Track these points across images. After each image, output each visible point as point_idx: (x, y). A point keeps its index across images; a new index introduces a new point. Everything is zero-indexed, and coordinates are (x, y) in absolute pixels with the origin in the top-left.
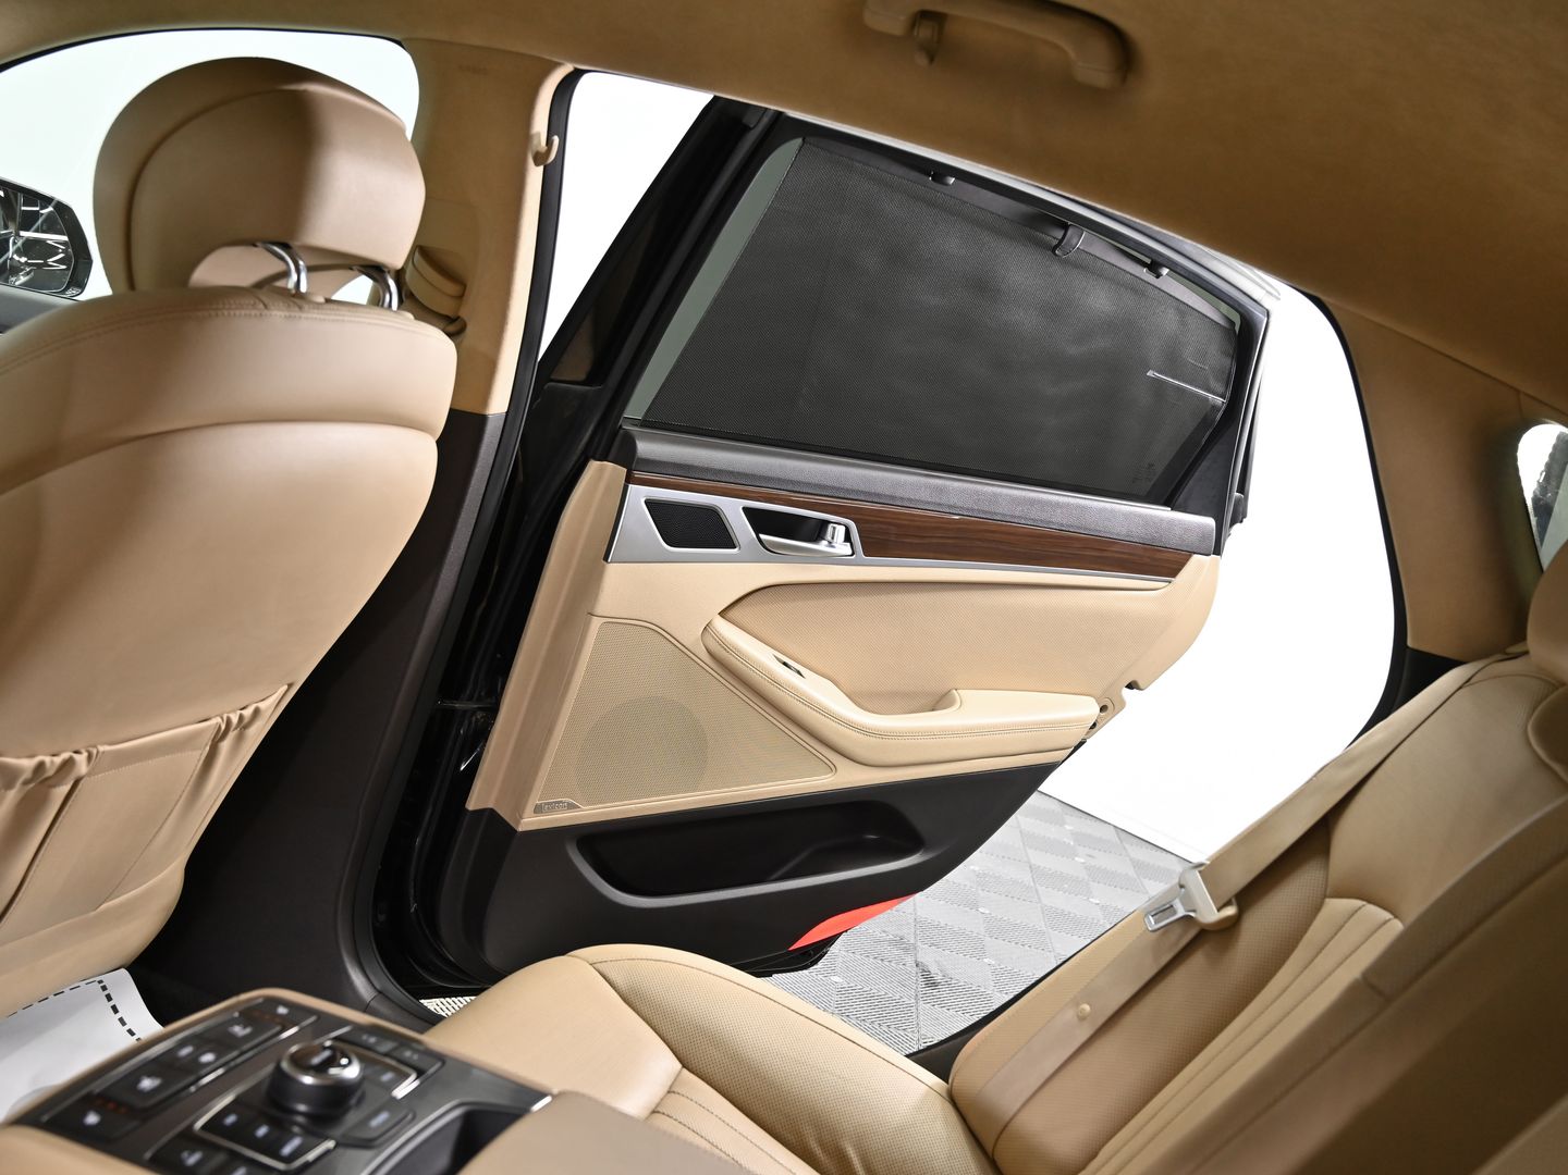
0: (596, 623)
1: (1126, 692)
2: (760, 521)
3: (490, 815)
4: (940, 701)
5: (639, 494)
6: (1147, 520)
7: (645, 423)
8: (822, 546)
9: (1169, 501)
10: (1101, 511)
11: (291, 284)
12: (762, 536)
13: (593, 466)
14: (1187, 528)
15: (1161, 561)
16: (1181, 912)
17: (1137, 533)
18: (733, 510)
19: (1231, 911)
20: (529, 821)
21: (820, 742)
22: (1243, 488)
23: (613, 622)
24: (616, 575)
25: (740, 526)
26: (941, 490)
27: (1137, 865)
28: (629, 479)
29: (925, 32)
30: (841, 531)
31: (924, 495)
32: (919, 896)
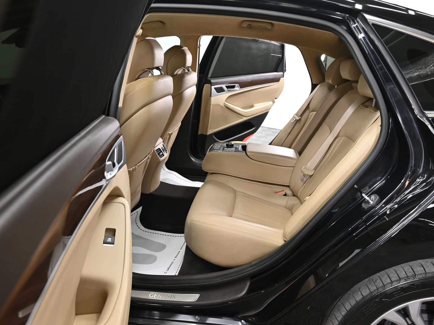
0: (211, 105)
1: (275, 100)
2: (227, 87)
3: (202, 135)
4: (252, 106)
5: (213, 87)
6: (274, 75)
7: (211, 77)
8: (235, 89)
9: (276, 71)
10: (268, 75)
11: (186, 72)
12: (228, 89)
13: (205, 85)
14: (279, 75)
15: (277, 80)
16: (295, 119)
17: (273, 77)
18: (224, 86)
19: (300, 117)
20: (208, 133)
21: (240, 115)
22: (285, 67)
23: (213, 105)
24: (212, 99)
25: (225, 88)
26: (248, 77)
27: (273, 132)
28: (211, 86)
29: (249, 26)
30: (237, 86)
31: (246, 79)
32: (255, 133)
